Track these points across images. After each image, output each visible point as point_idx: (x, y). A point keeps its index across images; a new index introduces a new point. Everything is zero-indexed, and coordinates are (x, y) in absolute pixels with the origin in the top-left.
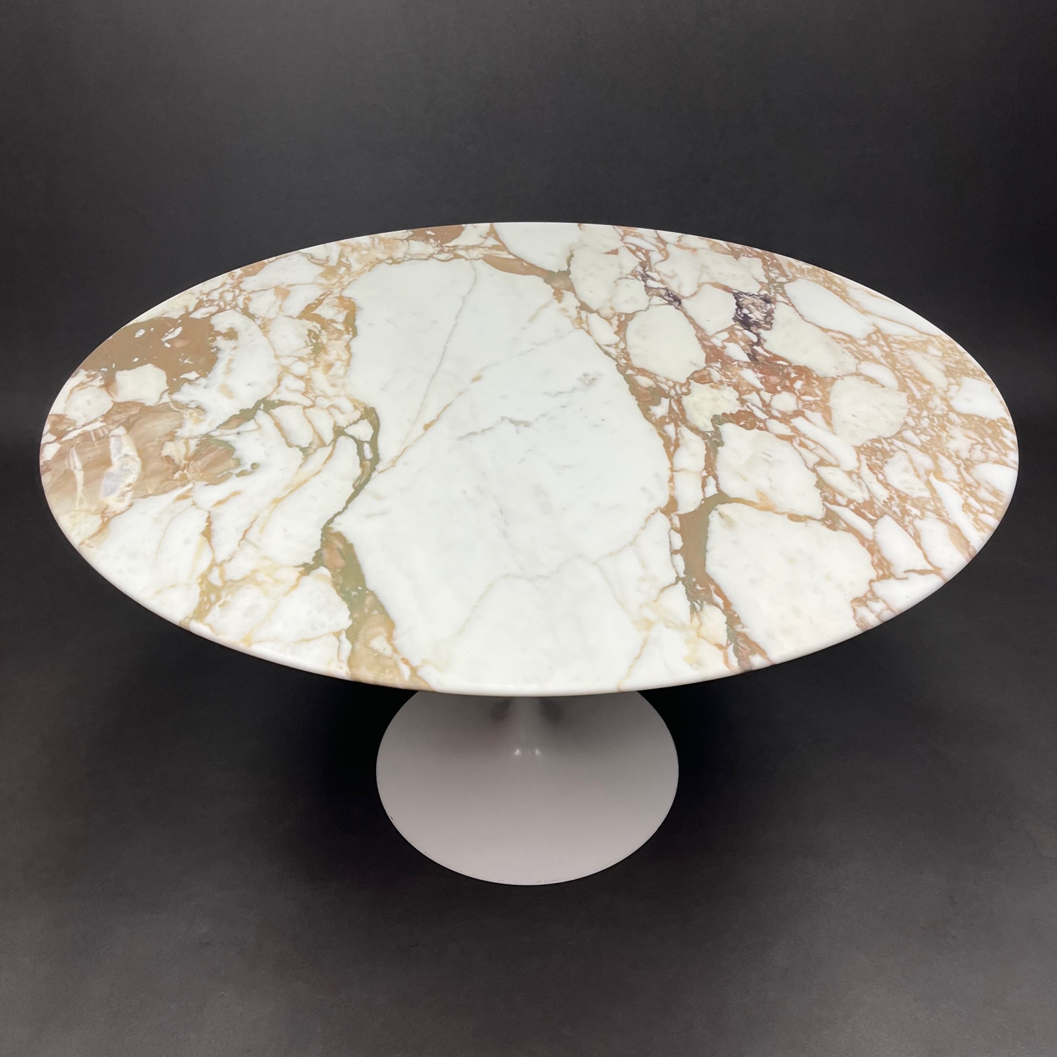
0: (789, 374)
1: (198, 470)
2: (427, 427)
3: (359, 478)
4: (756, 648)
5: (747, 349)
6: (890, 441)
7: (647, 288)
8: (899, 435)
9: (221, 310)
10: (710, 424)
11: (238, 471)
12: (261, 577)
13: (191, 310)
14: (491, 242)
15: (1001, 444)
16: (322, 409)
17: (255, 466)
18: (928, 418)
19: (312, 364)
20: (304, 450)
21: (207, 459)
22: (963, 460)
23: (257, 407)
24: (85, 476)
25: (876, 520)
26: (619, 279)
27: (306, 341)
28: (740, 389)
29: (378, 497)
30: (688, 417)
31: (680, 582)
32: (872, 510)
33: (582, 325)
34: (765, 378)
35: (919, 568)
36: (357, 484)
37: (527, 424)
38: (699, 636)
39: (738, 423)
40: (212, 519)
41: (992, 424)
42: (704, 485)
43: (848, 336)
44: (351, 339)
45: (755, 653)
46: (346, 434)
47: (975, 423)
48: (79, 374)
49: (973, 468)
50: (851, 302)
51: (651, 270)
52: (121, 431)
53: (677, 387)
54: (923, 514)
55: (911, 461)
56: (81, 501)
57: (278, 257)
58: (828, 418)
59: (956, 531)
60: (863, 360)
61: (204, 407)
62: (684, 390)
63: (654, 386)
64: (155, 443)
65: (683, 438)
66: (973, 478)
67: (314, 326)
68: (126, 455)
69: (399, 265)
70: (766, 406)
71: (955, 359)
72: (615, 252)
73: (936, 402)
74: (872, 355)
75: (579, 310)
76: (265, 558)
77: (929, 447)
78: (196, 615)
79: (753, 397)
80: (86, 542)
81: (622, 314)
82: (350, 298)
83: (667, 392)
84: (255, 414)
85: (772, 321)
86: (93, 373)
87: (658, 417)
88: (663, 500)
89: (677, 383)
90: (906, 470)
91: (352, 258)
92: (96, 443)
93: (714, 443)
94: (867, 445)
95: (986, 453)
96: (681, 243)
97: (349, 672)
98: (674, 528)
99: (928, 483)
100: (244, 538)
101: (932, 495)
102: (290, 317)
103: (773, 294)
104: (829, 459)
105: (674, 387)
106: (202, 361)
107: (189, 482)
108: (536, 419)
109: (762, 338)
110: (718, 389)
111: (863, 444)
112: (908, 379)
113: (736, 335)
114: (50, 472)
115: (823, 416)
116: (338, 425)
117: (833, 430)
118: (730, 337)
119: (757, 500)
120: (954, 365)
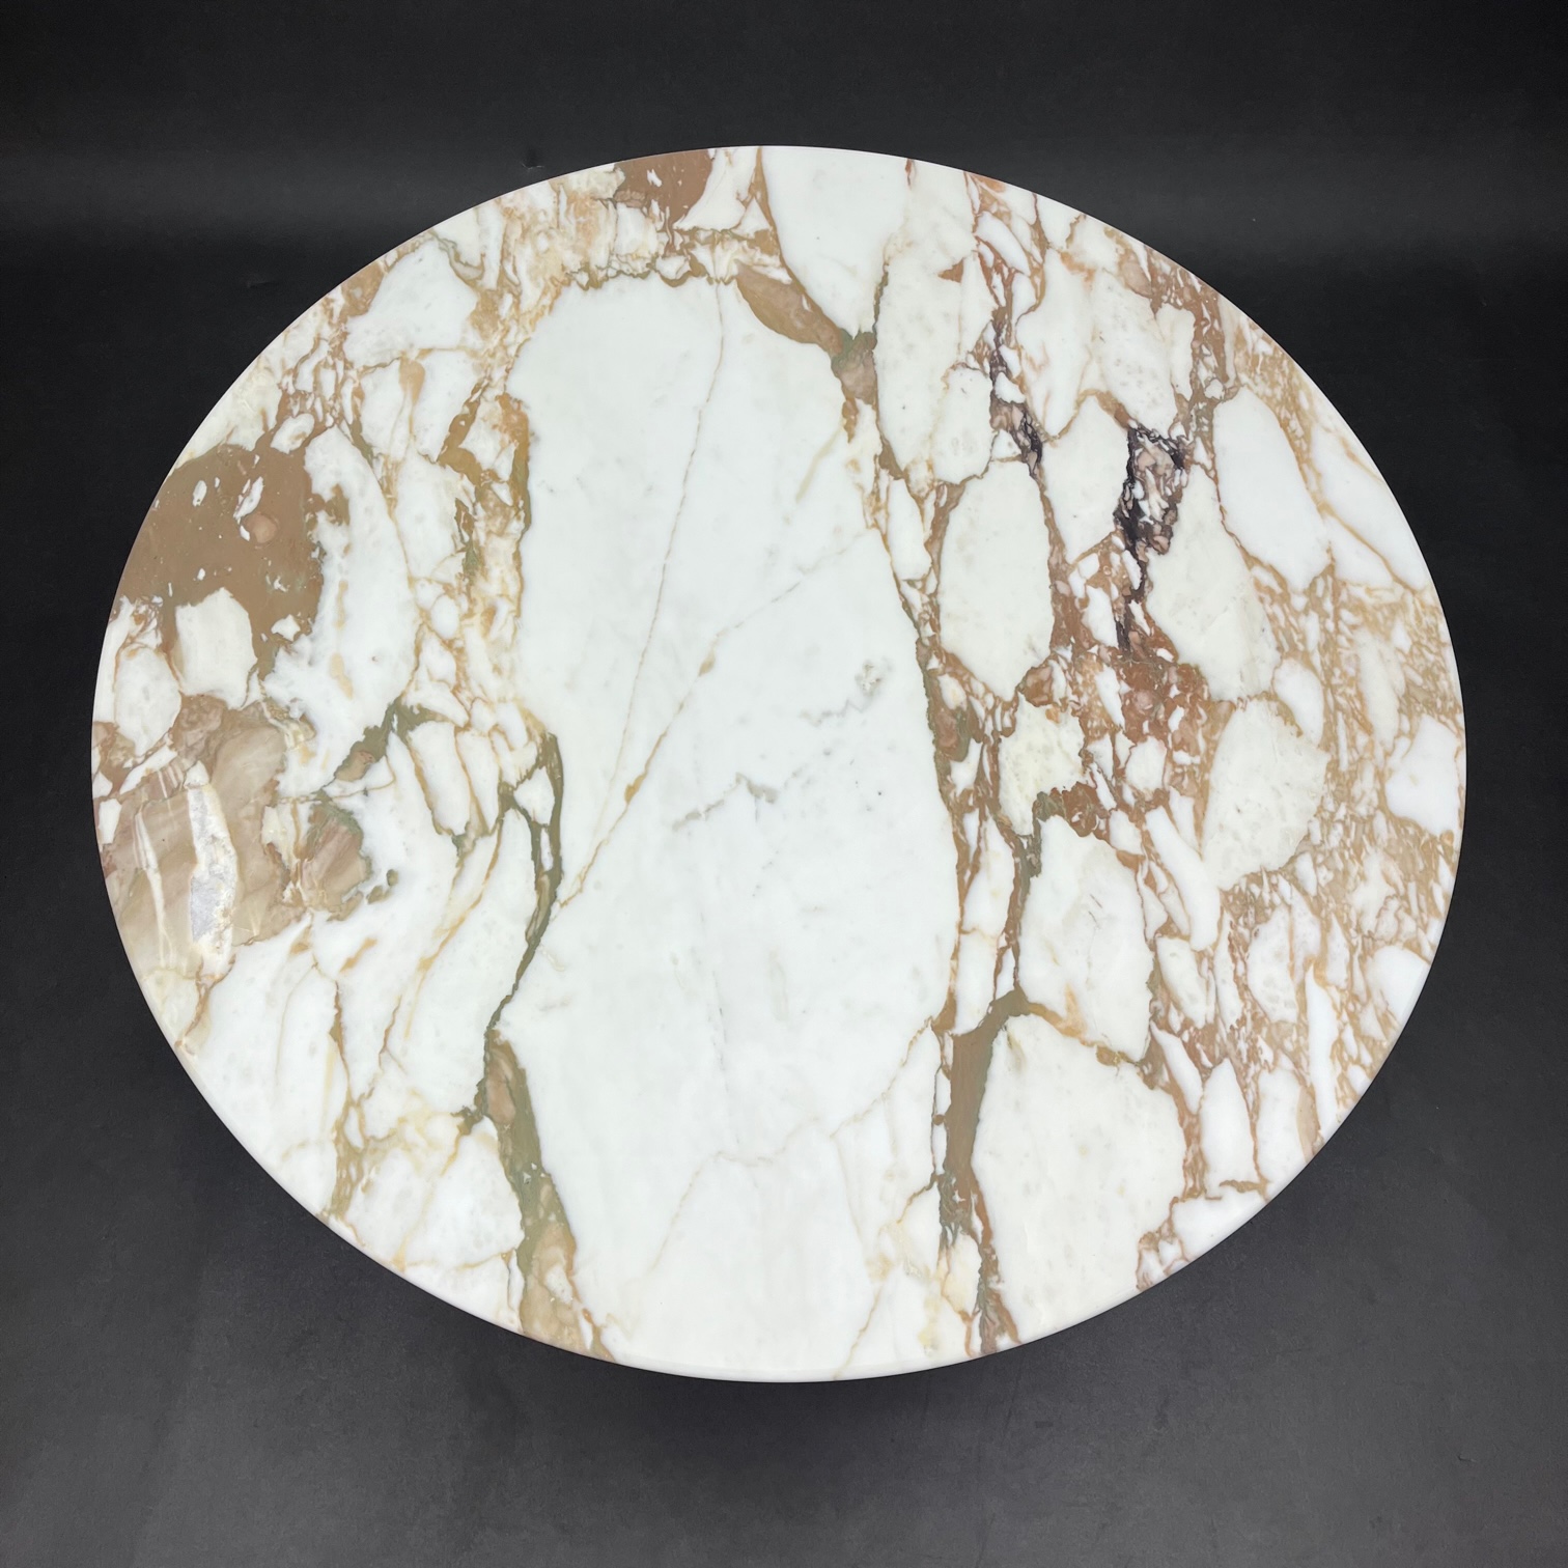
0: (1168, 687)
1: (316, 884)
2: (631, 792)
3: (534, 918)
4: (1007, 1322)
5: (1119, 611)
6: (1274, 881)
7: (996, 402)
8: (1289, 870)
9: (319, 429)
10: (1030, 816)
11: (368, 889)
12: (410, 1133)
13: (272, 422)
14: (755, 222)
15: (1427, 900)
16: (481, 734)
17: (391, 878)
18: (1343, 822)
19: (465, 604)
20: (458, 841)
21: (326, 856)
22: (1363, 937)
23: (387, 723)
24: (164, 887)
25: (1211, 1070)
26: (954, 368)
27: (453, 537)
28: (1089, 725)
29: (557, 965)
30: (1002, 796)
31: (936, 1185)
32: (1211, 1047)
33: (878, 515)
34: (1130, 695)
35: (1240, 1178)
36: (530, 933)
37: (772, 797)
38: (943, 1294)
39: (1069, 818)
40: (341, 1001)
41: (1428, 846)
42: (998, 971)
43: (1282, 581)
45: (1004, 1331)
46: (515, 805)
47: (1410, 836)
48: (123, 612)
49: (1372, 956)
50: (1311, 476)
51: (1008, 340)
52: (200, 774)
53: (998, 713)
54: (1276, 1058)
55: (1291, 934)
56: (166, 950)
57: (401, 247)
58: (1200, 812)
59: (1309, 1100)
60: (1287, 655)
61: (312, 717)
62: (1007, 722)
63: (965, 707)
64: (251, 810)
65: (987, 849)
66: (1366, 981)
67: (466, 492)
68: (214, 838)
69: (599, 293)
70: (1119, 773)
71: (1427, 660)
73: (1366, 784)
74: (1304, 639)
75: (878, 466)
76: (414, 1092)
77: (1325, 899)
78: (335, 1207)
79: (1102, 748)
80: (185, 1040)
81: (945, 483)
82: (519, 402)
83: (981, 726)
84: (386, 742)
85: (1174, 527)
86: (143, 609)
87: (959, 791)
88: (936, 1006)
89: (1000, 700)
90: (1278, 956)
92: (168, 801)
93: (1029, 861)
94: (1240, 889)
95: (1400, 921)
96: (1070, 251)
97: (521, 1328)
98: (943, 1067)
99: (1301, 988)
100: (385, 1048)
101: (1299, 1018)
102: (427, 457)
103: (1191, 438)
104: (1181, 921)
105: (991, 712)
106: (301, 582)
107: (305, 910)
108: (786, 784)
109: (1147, 578)
110: (1057, 722)
111: (1233, 889)
112: (1342, 711)
113: (1110, 566)
114: (116, 872)
115: (1194, 807)
116: (504, 779)
117: (1200, 845)
118: (1101, 569)
119: (1062, 1011)
120: (1419, 680)
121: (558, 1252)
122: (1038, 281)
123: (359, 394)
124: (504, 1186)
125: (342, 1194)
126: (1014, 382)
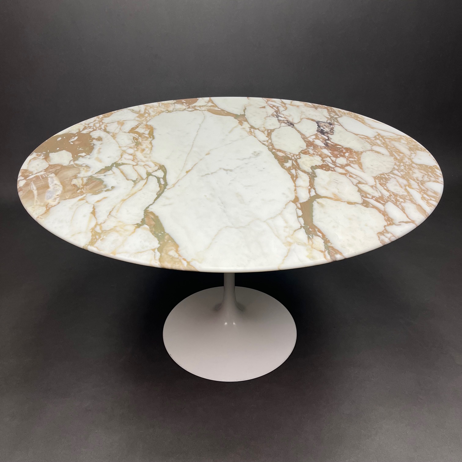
0: (342, 151)
1: (88, 189)
2: (187, 172)
3: (159, 191)
4: (337, 252)
5: (324, 142)
6: (388, 174)
7: (279, 121)
8: (391, 172)
9: (94, 130)
10: (310, 169)
11: (105, 189)
12: (118, 229)
13: (81, 130)
14: (210, 104)
15: (435, 175)
16: (141, 166)
17: (113, 187)
18: (403, 166)
19: (136, 149)
20: (134, 181)
21: (92, 185)
22: (420, 181)
23: (112, 165)
24: (38, 192)
25: (385, 204)
26: (267, 117)
27: (132, 141)
28: (322, 156)
29: (167, 198)
30: (301, 167)
31: (302, 228)
32: (383, 200)
33: (252, 134)
34: (332, 152)
35: (405, 221)
36: (158, 194)
37: (231, 171)
38: (312, 248)
39: (322, 169)
40: (95, 208)
41: (431, 167)
42: (309, 192)
43: (367, 137)
44: (152, 140)
45: (337, 254)
46: (152, 175)
47: (423, 167)
48: (33, 154)
49: (424, 184)
50: (367, 125)
51: (280, 113)
52: (53, 175)
53: (295, 156)
54: (405, 201)
55: (398, 182)
56: (37, 202)
57: (118, 110)
59: (420, 207)
60: (373, 145)
61: (89, 166)
62: (298, 157)
63: (285, 156)
64: (68, 179)
65: (299, 174)
66: (425, 187)
67: (135, 136)
68: (56, 184)
69: (171, 113)
70: (334, 163)
71: (413, 144)
72: (264, 107)
73: (406, 160)
74: (377, 143)
75: (250, 128)
76: (120, 222)
77: (405, 176)
78: (90, 244)
79: (328, 159)
80: (40, 217)
81: (269, 130)
82: (150, 125)
83: (291, 158)
84: (112, 168)
85: (334, 132)
86: (39, 154)
87: (288, 167)
88: (292, 197)
89: (295, 154)
90: (396, 185)
91: (151, 111)
92: (42, 180)
93: (312, 176)
94: (379, 176)
95: (429, 178)
96: (292, 104)
97: (160, 264)
99: (406, 189)
100: (110, 214)
101: (408, 194)
102: (125, 132)
103: (333, 122)
104: (363, 181)
105: (293, 156)
106: (87, 149)
107: (84, 194)
108: (235, 169)
109: (329, 138)
110: (313, 156)
111: (376, 176)
112: (393, 152)
113: (319, 137)
114: (22, 191)
115: (359, 166)
116: (148, 172)
117: (363, 171)
118: (316, 137)
119: (333, 197)
120: (413, 147)
121: (173, 248)
122: (285, 107)
123: (106, 126)
124: (152, 236)
125: (93, 241)
126: (283, 118)
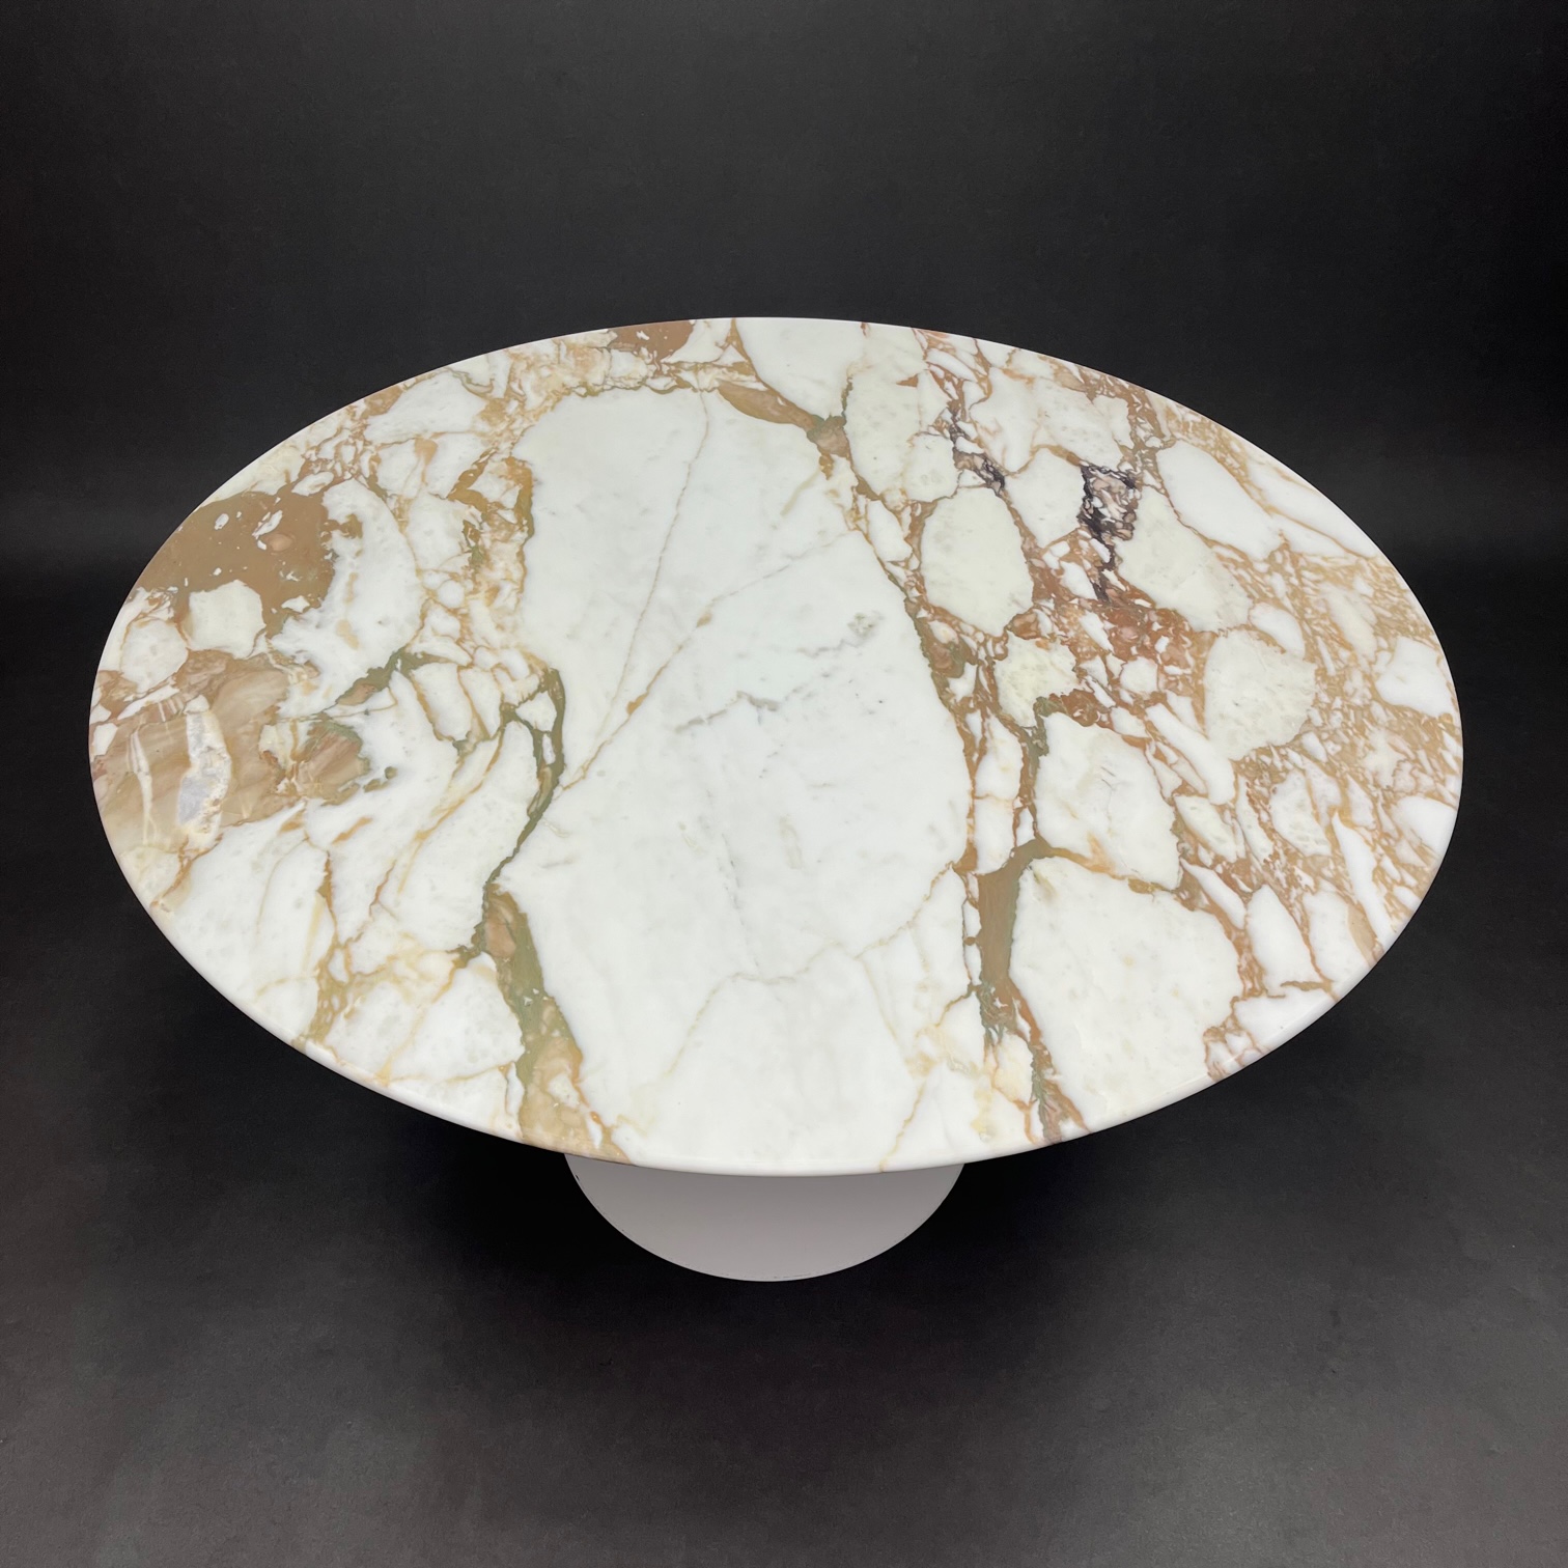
0: (1150, 624)
1: (312, 779)
2: (632, 707)
3: (536, 798)
4: (1070, 1109)
5: (1094, 576)
6: (1283, 752)
7: (958, 454)
8: (1296, 743)
9: (337, 481)
10: (1031, 713)
11: (366, 781)
12: (401, 968)
13: (294, 478)
14: (732, 356)
15: (1439, 762)
16: (484, 670)
17: (390, 772)
18: (1341, 710)
19: (470, 585)
20: (458, 745)
21: (323, 759)
22: (1383, 790)
23: (391, 665)
24: (154, 785)
25: (1251, 894)
26: (917, 435)
27: (460, 544)
28: (1079, 650)
29: (562, 833)
30: (1002, 700)
31: (974, 994)
32: (1247, 877)
33: (859, 523)
34: (1115, 630)
35: (1301, 979)
36: (532, 810)
37: (773, 707)
38: (993, 1086)
39: (1070, 714)
40: (332, 866)
41: (1431, 725)
42: (1016, 825)
43: (1243, 555)
44: (526, 540)
45: (1067, 1117)
46: (517, 719)
47: (1410, 723)
48: (138, 597)
49: (1395, 804)
50: (1253, 491)
51: (963, 419)
52: (199, 704)
53: (990, 645)
54: (1317, 883)
55: (1310, 790)
56: (150, 832)
57: (419, 377)
58: (1199, 706)
59: (1361, 916)
60: (1259, 601)
61: (317, 662)
62: (999, 650)
63: (957, 641)
64: (250, 727)
65: (992, 737)
66: (1393, 822)
67: (473, 515)
68: (210, 749)
69: (595, 398)
70: (1114, 682)
71: (1392, 601)
72: (913, 382)
73: (1356, 682)
74: (1272, 591)
75: (856, 493)
76: (407, 936)
77: (1337, 764)
78: (314, 1032)
79: (1096, 666)
80: (161, 901)
81: (918, 502)
82: (524, 462)
83: (974, 654)
84: (389, 677)
85: (1135, 524)
86: (158, 595)
87: (959, 698)
88: (956, 851)
89: (990, 636)
90: (1300, 806)
91: (528, 383)
92: (166, 724)
93: (1035, 746)
94: (1251, 760)
95: (1416, 778)
96: (1011, 367)
97: (521, 1134)
98: (969, 899)
99: (1330, 829)
100: (376, 900)
101: (1333, 852)
102: (437, 495)
103: (1139, 471)
104: (1196, 782)
105: (984, 644)
106: (312, 576)
107: (299, 798)
108: (787, 698)
109: (1116, 555)
110: (1048, 649)
111: (1244, 758)
112: (1320, 636)
113: (1080, 549)
114: (104, 777)
115: (1193, 704)
116: (506, 700)
117: (1204, 730)
118: (1072, 551)
119: (1088, 854)
120: (1388, 614)
121: (564, 1063)
122: (985, 385)
123: (376, 459)
124: (502, 1008)
125: (322, 1021)
126: (973, 442)
